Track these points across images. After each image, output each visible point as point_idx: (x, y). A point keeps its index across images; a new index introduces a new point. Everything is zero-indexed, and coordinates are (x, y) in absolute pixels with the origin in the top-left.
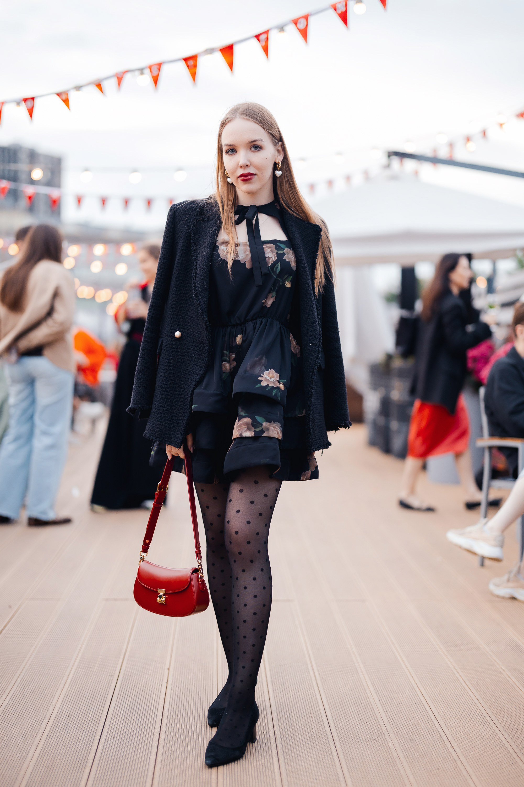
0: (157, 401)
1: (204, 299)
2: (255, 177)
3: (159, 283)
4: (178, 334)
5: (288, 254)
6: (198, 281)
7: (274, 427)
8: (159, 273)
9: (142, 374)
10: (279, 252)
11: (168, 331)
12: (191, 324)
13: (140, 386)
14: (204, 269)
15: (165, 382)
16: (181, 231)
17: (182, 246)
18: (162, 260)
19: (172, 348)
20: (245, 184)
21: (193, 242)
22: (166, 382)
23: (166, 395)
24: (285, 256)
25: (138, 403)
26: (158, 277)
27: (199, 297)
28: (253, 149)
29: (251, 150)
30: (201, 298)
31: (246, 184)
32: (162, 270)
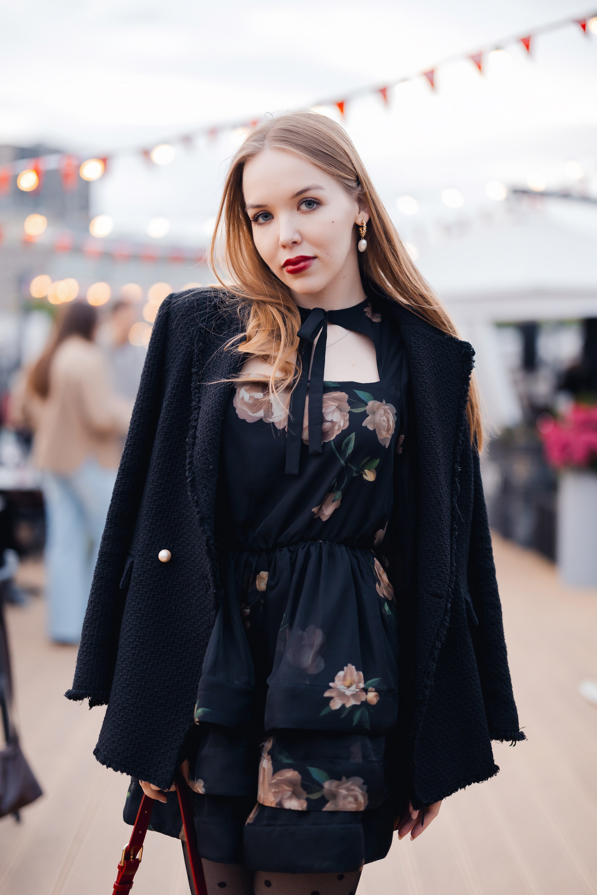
0: (121, 688)
1: (207, 492)
2: (315, 262)
3: (132, 448)
4: (164, 555)
5: (374, 413)
6: (197, 454)
7: (348, 790)
8: (133, 428)
9: (94, 627)
10: (355, 411)
11: (145, 546)
12: (189, 536)
13: (90, 652)
14: (210, 430)
15: (138, 650)
16: (178, 347)
17: (177, 379)
18: (140, 402)
19: (152, 582)
20: (297, 278)
21: (196, 373)
22: (140, 650)
23: (138, 677)
24: (368, 418)
25: (85, 686)
26: (130, 435)
27: (198, 486)
28: (304, 207)
29: (300, 210)
30: (202, 488)
31: (300, 277)
32: (139, 422)
